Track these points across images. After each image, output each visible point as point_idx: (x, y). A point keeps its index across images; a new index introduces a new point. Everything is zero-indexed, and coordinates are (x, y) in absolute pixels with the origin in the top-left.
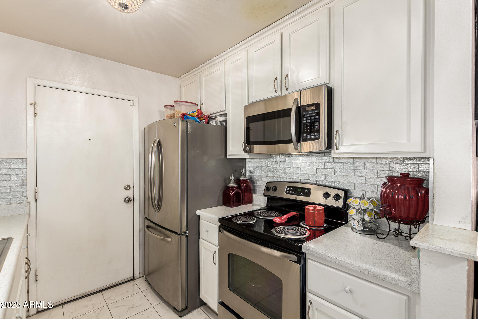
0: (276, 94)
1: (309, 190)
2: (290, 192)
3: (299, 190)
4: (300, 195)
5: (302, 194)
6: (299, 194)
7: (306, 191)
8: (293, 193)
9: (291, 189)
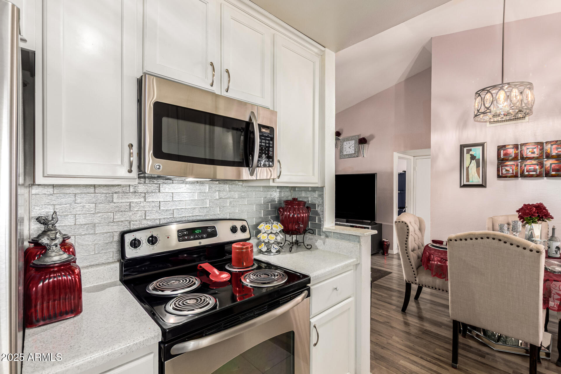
0: (210, 88)
1: (213, 228)
2: (186, 238)
3: (197, 232)
4: (202, 238)
5: (205, 236)
6: (200, 236)
7: (209, 230)
8: (192, 237)
9: (185, 233)
